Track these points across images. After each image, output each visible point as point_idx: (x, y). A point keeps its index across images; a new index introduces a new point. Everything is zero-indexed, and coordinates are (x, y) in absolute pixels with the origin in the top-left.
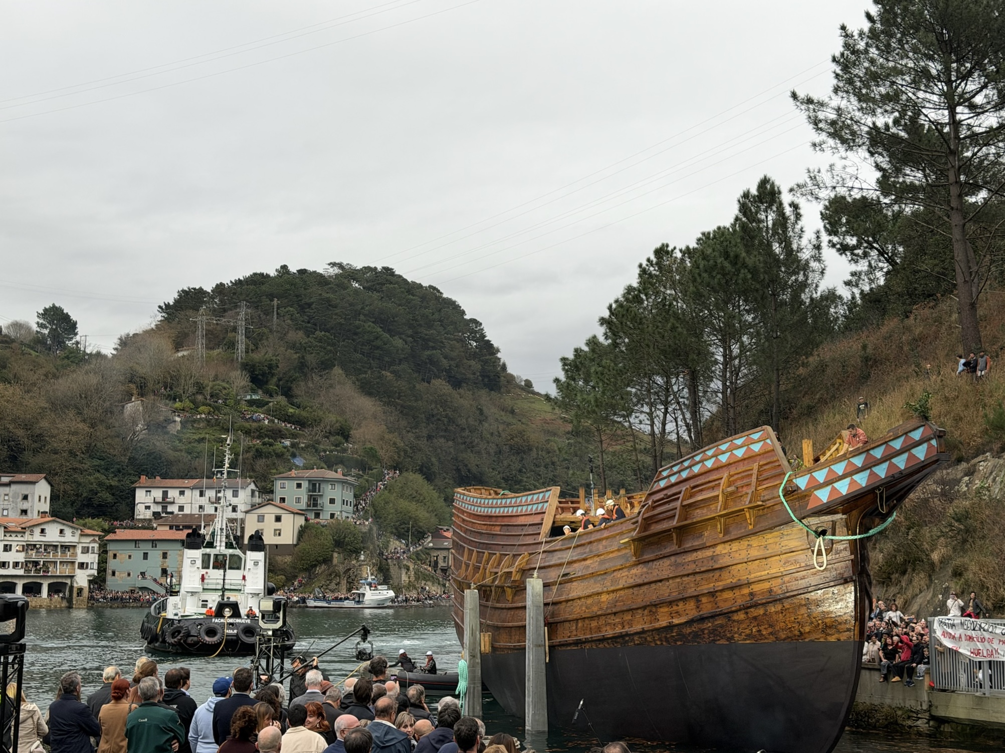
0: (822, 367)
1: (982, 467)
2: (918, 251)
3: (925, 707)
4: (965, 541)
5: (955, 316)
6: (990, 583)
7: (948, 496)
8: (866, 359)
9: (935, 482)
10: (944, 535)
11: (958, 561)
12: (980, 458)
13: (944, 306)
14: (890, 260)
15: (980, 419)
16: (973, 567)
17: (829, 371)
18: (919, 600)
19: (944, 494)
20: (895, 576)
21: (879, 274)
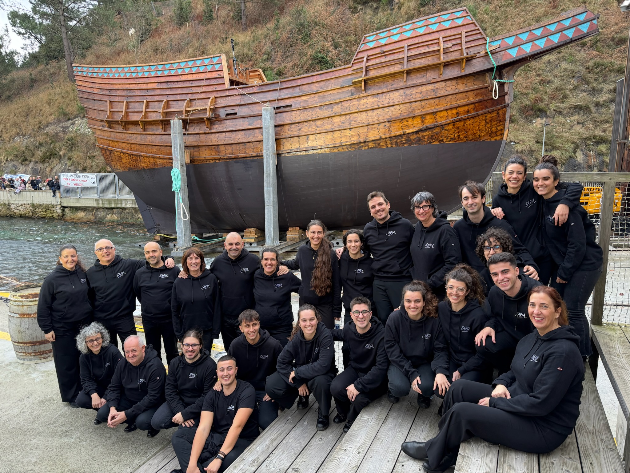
0: (13, 81)
1: (77, 122)
2: (50, 40)
3: (59, 203)
4: (72, 148)
5: (66, 67)
6: (81, 162)
7: (65, 132)
8: (32, 79)
9: (60, 127)
10: (64, 145)
11: (70, 155)
12: (76, 119)
13: (61, 63)
14: (40, 42)
15: (76, 106)
16: (75, 156)
17: (16, 83)
18: (56, 168)
19: (64, 131)
20: (47, 160)
21: (35, 46)
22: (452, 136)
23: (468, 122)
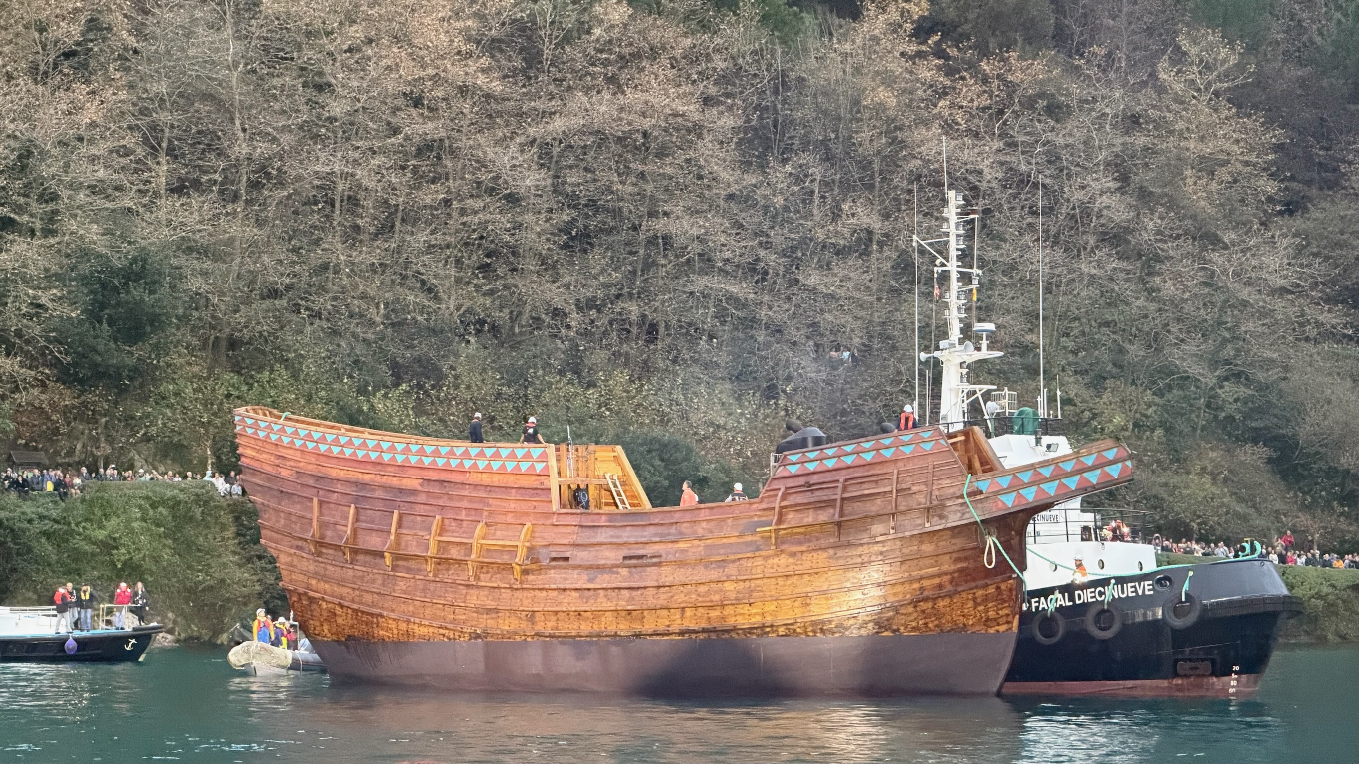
22: (914, 624)
23: (941, 603)
